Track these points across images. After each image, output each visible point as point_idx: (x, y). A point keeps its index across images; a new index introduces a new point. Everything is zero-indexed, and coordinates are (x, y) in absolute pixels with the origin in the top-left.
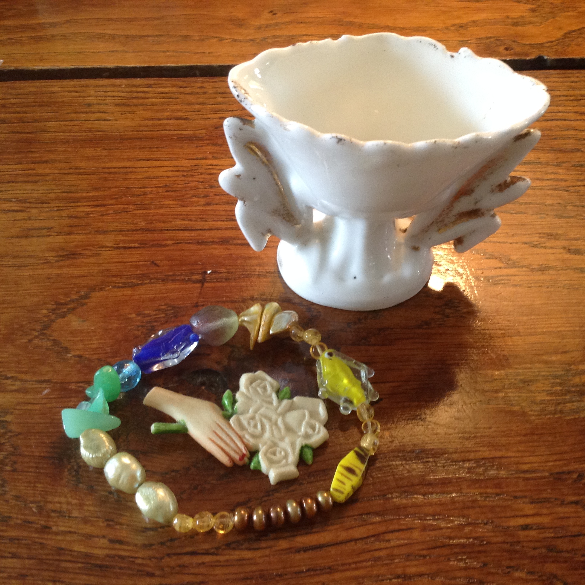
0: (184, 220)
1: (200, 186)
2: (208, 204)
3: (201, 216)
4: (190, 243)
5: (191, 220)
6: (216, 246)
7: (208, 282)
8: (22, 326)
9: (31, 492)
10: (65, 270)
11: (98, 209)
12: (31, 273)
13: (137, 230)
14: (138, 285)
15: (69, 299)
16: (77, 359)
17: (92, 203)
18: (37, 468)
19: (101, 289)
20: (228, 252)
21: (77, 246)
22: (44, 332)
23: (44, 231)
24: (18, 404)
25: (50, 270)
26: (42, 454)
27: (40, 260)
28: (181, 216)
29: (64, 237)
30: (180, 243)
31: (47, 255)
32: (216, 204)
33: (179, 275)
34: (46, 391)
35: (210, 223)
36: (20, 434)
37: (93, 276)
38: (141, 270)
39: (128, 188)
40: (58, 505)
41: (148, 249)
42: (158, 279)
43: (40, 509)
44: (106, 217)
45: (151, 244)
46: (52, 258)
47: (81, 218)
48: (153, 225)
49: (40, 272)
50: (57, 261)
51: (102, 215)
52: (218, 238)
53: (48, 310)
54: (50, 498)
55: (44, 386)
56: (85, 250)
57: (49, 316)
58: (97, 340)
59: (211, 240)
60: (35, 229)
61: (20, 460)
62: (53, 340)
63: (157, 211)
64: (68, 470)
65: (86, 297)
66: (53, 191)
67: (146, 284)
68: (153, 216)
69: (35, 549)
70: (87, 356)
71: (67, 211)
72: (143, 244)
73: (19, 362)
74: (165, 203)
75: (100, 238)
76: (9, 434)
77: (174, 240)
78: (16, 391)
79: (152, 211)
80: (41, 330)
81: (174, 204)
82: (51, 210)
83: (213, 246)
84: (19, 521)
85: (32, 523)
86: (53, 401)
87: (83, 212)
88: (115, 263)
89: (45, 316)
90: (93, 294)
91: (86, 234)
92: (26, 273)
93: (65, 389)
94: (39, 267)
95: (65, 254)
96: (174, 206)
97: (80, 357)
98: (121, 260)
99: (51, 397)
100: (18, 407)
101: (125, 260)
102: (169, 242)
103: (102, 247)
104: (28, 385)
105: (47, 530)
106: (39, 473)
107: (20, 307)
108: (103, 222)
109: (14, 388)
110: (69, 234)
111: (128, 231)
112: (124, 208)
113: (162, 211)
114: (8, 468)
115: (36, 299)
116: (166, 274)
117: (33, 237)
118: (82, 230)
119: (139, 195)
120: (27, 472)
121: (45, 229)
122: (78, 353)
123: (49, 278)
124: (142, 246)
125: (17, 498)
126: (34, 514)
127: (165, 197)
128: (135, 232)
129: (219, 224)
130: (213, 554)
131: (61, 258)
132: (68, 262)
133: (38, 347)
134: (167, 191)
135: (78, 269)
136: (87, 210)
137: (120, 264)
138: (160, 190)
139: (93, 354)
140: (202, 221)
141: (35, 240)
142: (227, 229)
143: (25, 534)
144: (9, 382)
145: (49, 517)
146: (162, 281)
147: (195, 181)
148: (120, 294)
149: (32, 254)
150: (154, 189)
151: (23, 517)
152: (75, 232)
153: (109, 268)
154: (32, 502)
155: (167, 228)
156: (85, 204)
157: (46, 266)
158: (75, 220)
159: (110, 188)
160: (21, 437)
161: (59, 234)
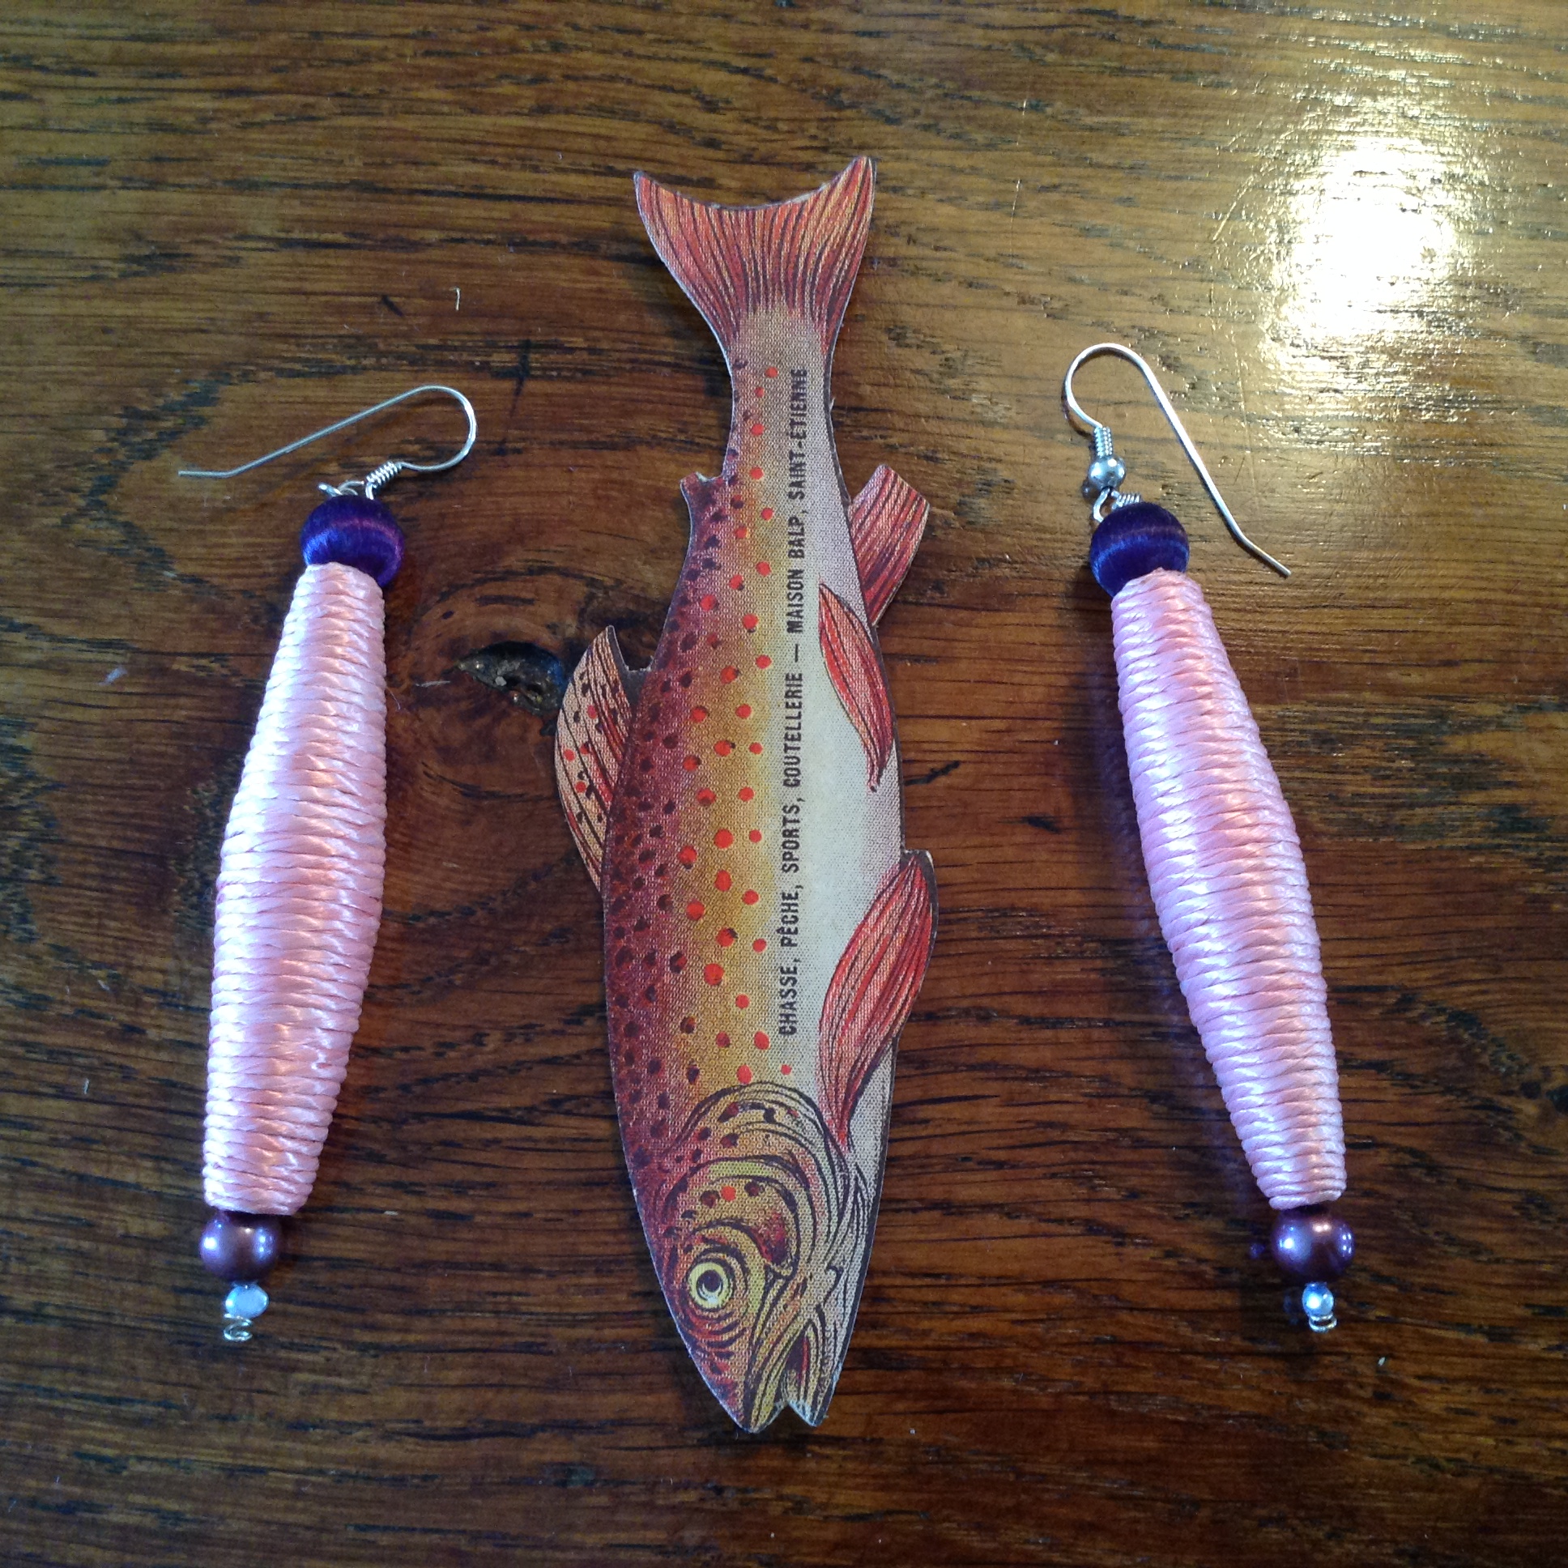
0: (474, 161)
1: (525, 43)
2: (543, 110)
3: (521, 151)
4: (488, 242)
5: (493, 162)
6: (561, 259)
7: (535, 378)
8: (42, 477)
9: (94, 938)
10: (148, 308)
11: (233, 104)
12: (55, 308)
13: (340, 187)
14: (344, 370)
15: (160, 402)
16: (189, 586)
17: (211, 82)
18: (104, 878)
19: (246, 377)
20: (593, 283)
21: (176, 229)
22: (102, 498)
23: (84, 171)
24: (49, 702)
25: (109, 303)
26: (116, 844)
27: (77, 268)
28: (467, 147)
29: (141, 193)
30: (462, 241)
31: (97, 254)
32: (567, 111)
33: (455, 349)
34: (115, 674)
35: (546, 177)
36: (56, 786)
37: (221, 332)
38: (351, 324)
39: (316, 35)
40: (160, 976)
41: (371, 254)
42: (400, 356)
43: (116, 982)
44: (254, 135)
45: (381, 236)
46: (109, 263)
47: (186, 131)
48: (384, 172)
49: (79, 307)
50: (124, 276)
51: (246, 126)
52: (567, 231)
53: (107, 430)
54: (139, 959)
55: (109, 657)
56: (198, 242)
57: (110, 450)
58: (241, 534)
59: (547, 236)
60: (57, 162)
61: (62, 855)
62: (126, 525)
63: (396, 124)
64: (182, 890)
65: (206, 398)
66: (104, 32)
67: (365, 368)
68: (388, 138)
69: (110, 1081)
70: (216, 581)
71: (146, 105)
72: (359, 238)
73: (39, 584)
74: (421, 95)
75: (238, 203)
76: (31, 784)
77: (443, 229)
78: (39, 665)
79: (383, 123)
80: (92, 493)
81: (446, 103)
82: (100, 100)
83: (555, 260)
84: (67, 1011)
85: (100, 1017)
86: (135, 700)
87: (189, 111)
88: (282, 293)
89: (101, 451)
90: (225, 391)
91: (200, 188)
92: (44, 307)
93: (163, 671)
94: (77, 292)
95: (146, 251)
96: (446, 109)
97: (196, 580)
98: (297, 285)
99: (127, 689)
100: (47, 713)
101: (308, 286)
102: (433, 236)
103: (244, 237)
104: (69, 652)
105: (137, 1036)
106: (109, 891)
107: (33, 416)
108: (247, 150)
109: (33, 657)
110: (154, 185)
111: (316, 186)
112: (306, 106)
113: (411, 123)
114: (33, 874)
115: (73, 394)
116: (423, 341)
117: (56, 188)
118: (188, 174)
119: (348, 63)
120: (80, 887)
121: (88, 163)
122: (192, 569)
123: (106, 331)
124: (354, 241)
125: (60, 951)
126: (102, 995)
127: (420, 75)
128: (334, 193)
129: (575, 182)
130: (520, 1122)
131: (135, 267)
132: (152, 282)
133: (88, 542)
134: (428, 53)
135: (180, 305)
136: (200, 105)
137: (294, 299)
138: (409, 47)
139: (230, 577)
140: (524, 168)
141: (60, 197)
142: (595, 202)
143: (84, 1041)
144: (20, 638)
145: (138, 1003)
146: (412, 363)
147: (510, 22)
148: (297, 395)
149: (56, 246)
150: (392, 43)
151: (76, 1000)
152: (171, 180)
153: (267, 309)
154: (97, 965)
155: (424, 186)
156: (193, 83)
157: (94, 289)
158: (171, 138)
159: (265, 31)
160: (59, 794)
161: (127, 183)
